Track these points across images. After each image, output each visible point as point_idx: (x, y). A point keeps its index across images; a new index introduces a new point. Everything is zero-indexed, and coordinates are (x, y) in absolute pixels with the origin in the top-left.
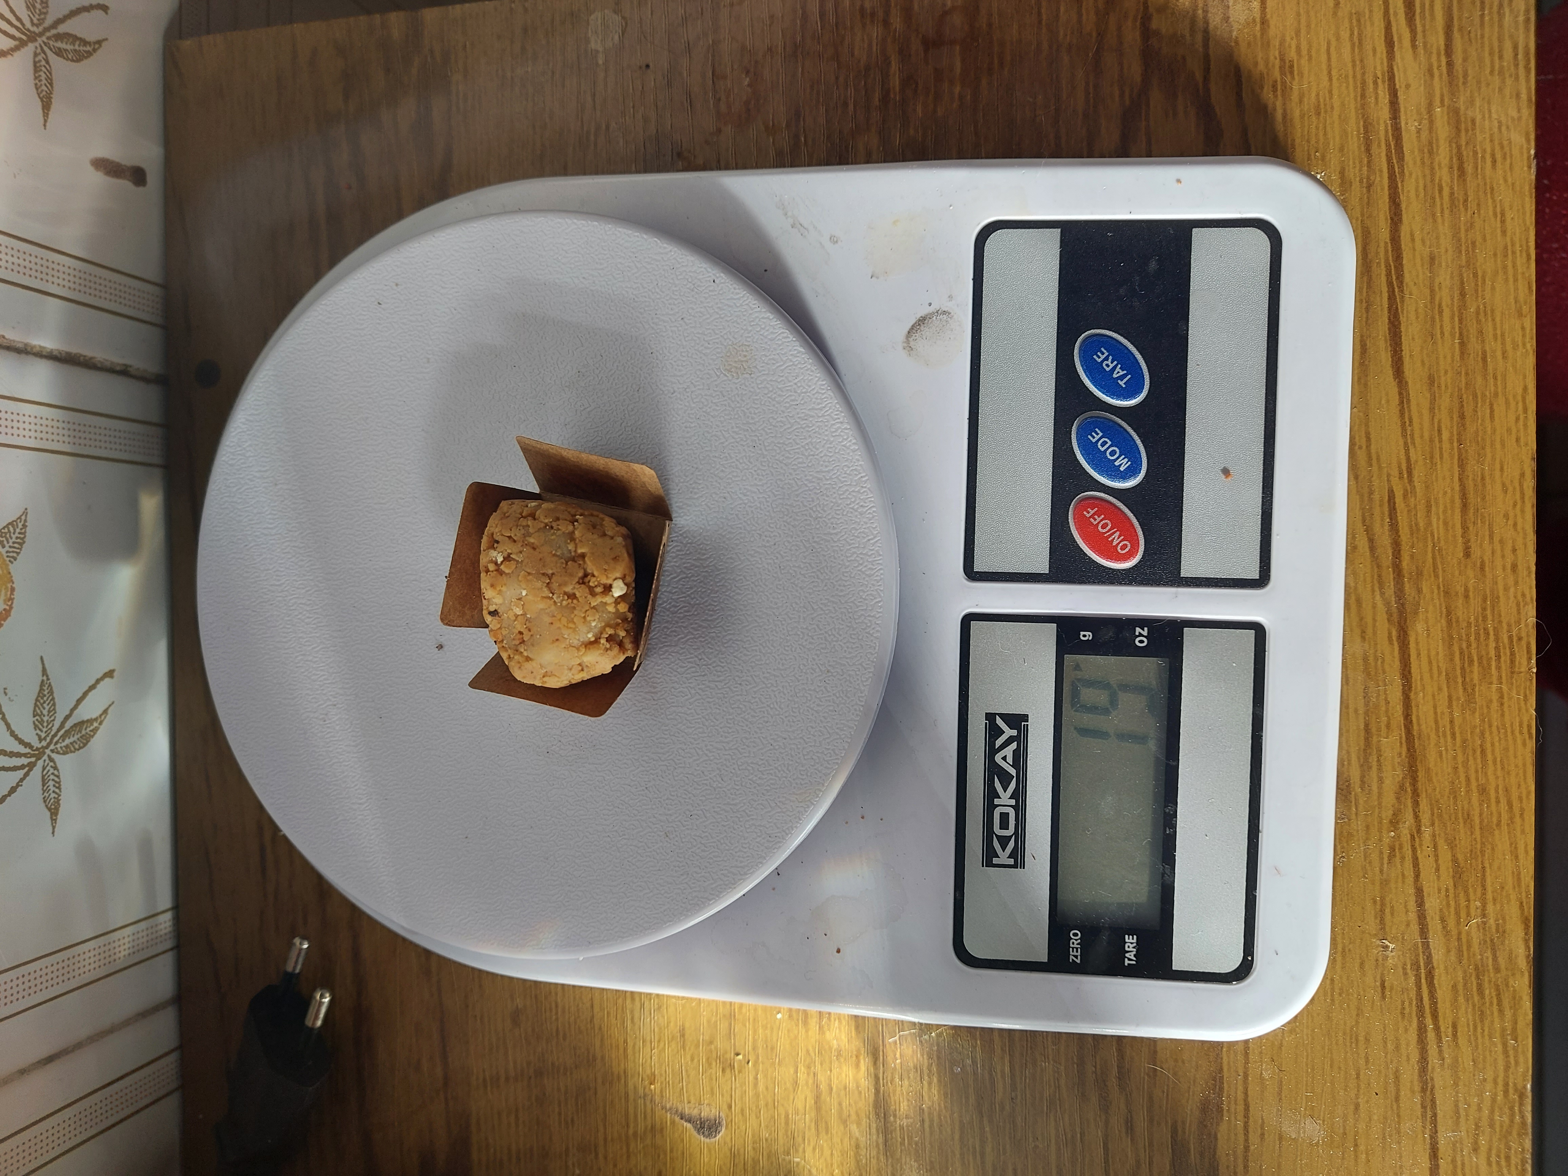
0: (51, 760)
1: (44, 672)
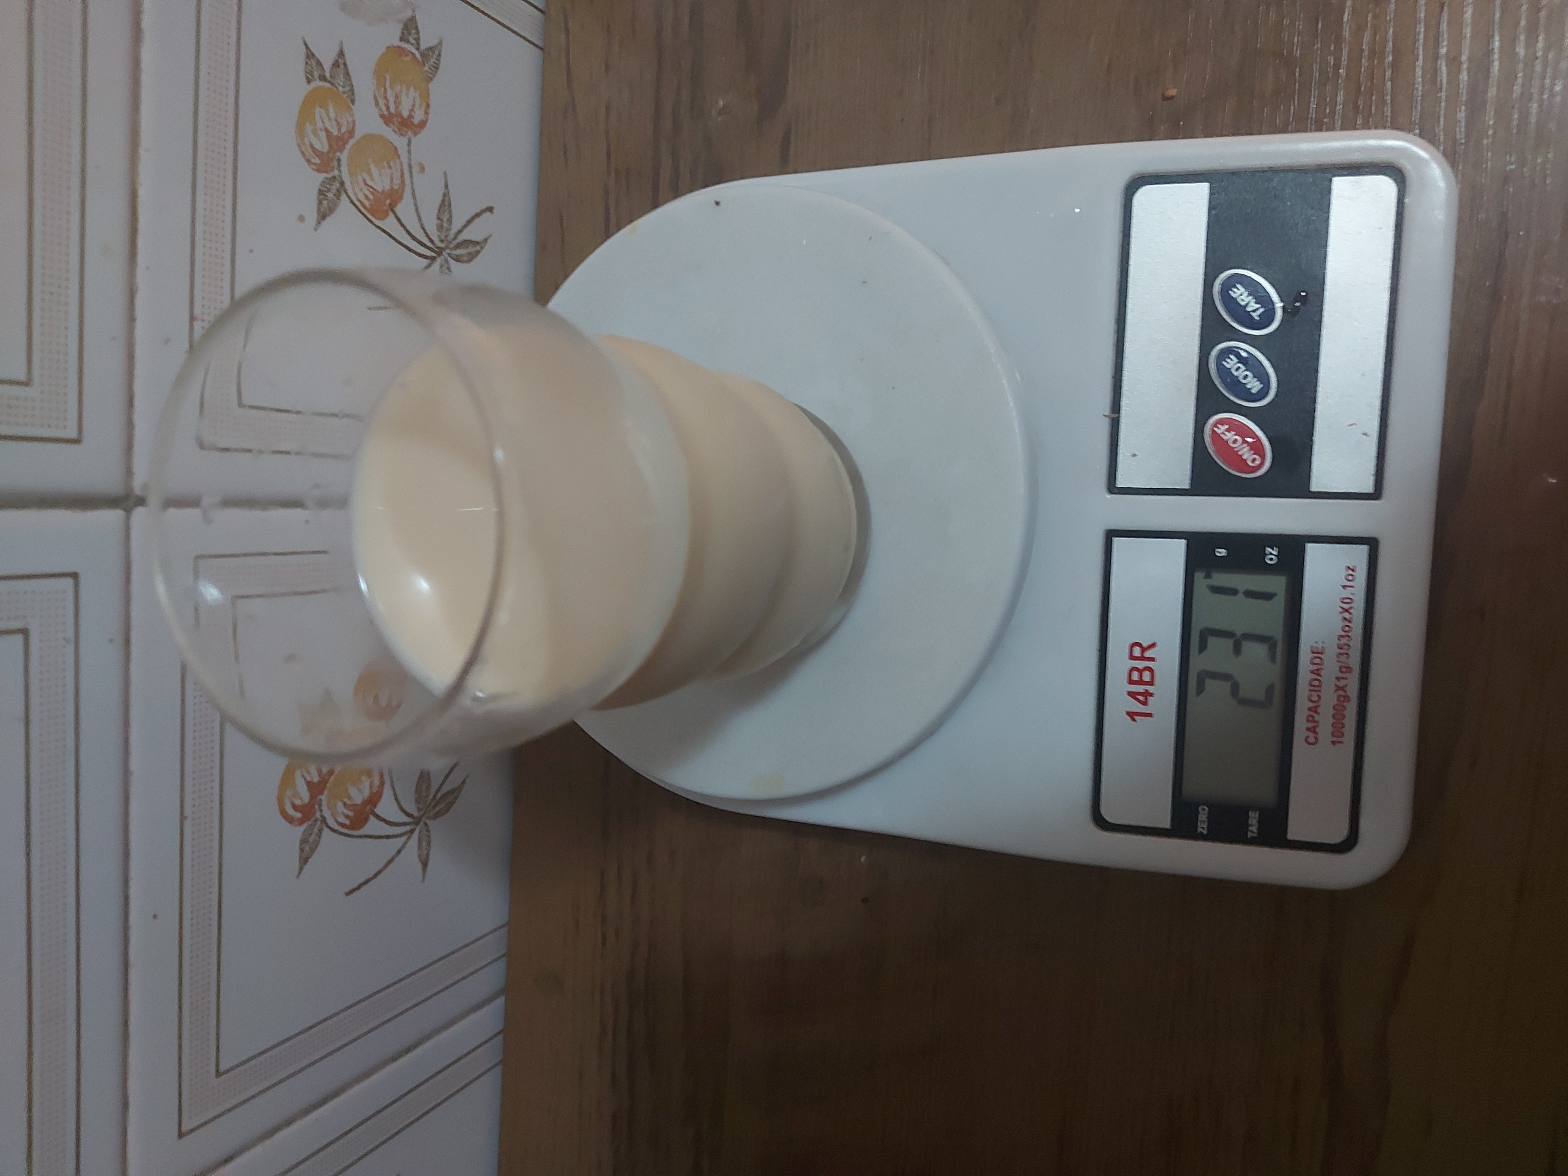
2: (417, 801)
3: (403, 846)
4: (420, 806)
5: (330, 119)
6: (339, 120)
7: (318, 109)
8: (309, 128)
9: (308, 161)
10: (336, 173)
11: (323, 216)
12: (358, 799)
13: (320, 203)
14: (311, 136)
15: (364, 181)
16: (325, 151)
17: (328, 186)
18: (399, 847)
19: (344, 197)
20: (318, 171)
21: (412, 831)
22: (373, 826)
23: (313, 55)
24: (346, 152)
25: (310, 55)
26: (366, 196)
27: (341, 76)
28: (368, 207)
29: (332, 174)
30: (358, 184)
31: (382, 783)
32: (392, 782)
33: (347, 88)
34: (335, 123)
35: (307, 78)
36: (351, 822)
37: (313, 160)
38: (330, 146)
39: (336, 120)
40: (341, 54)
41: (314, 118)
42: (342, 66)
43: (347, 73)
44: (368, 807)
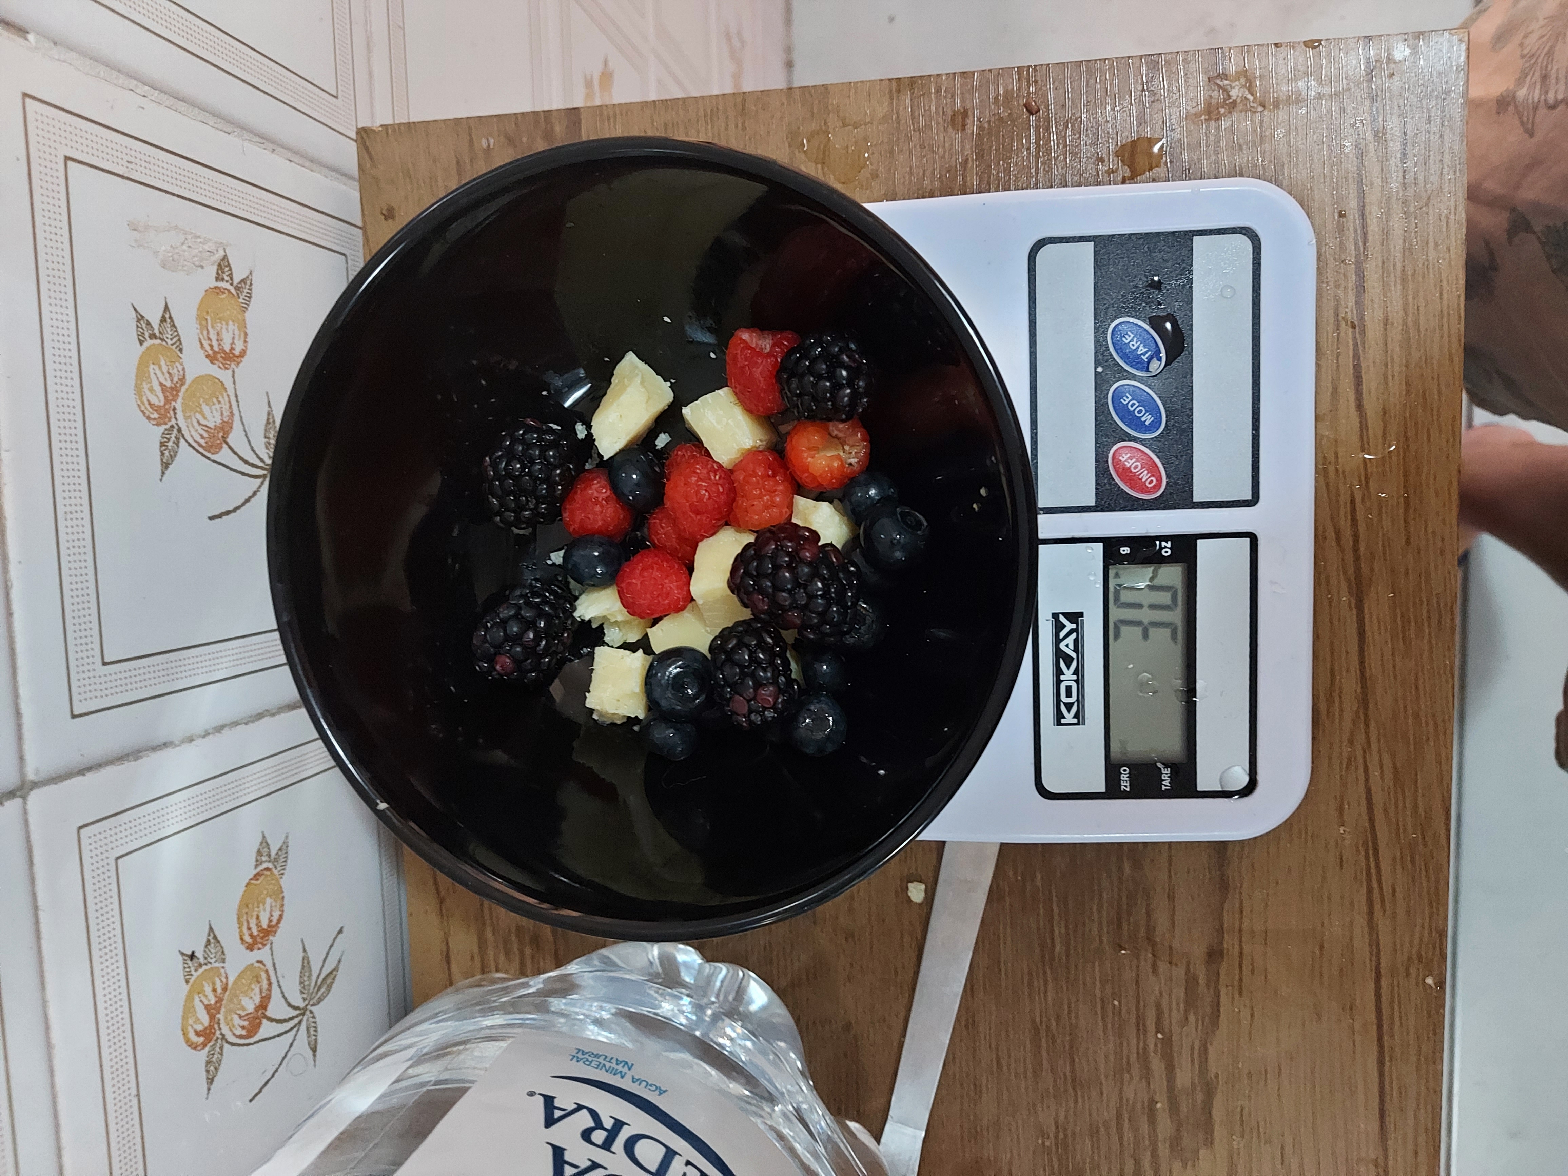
0: (311, 1012)
1: (304, 950)
2: (302, 992)
3: (294, 1040)
4: (305, 996)
5: (163, 373)
6: (171, 371)
7: (152, 366)
8: (145, 386)
9: (148, 418)
10: (173, 422)
11: (166, 465)
12: (250, 1006)
13: (162, 454)
14: (148, 393)
15: (198, 422)
16: (162, 404)
17: (168, 436)
18: (291, 1041)
19: (182, 442)
20: (158, 425)
21: (300, 1022)
22: (267, 1029)
23: (142, 317)
24: (180, 400)
25: (140, 318)
26: (201, 435)
27: (169, 330)
28: (204, 445)
29: (170, 424)
30: (193, 427)
31: (270, 984)
32: (278, 981)
33: (175, 340)
34: (167, 376)
35: (140, 340)
36: (248, 1031)
37: (152, 416)
38: (166, 397)
39: (169, 373)
40: (166, 308)
41: (149, 377)
42: (168, 320)
43: (174, 326)
44: (260, 1012)
